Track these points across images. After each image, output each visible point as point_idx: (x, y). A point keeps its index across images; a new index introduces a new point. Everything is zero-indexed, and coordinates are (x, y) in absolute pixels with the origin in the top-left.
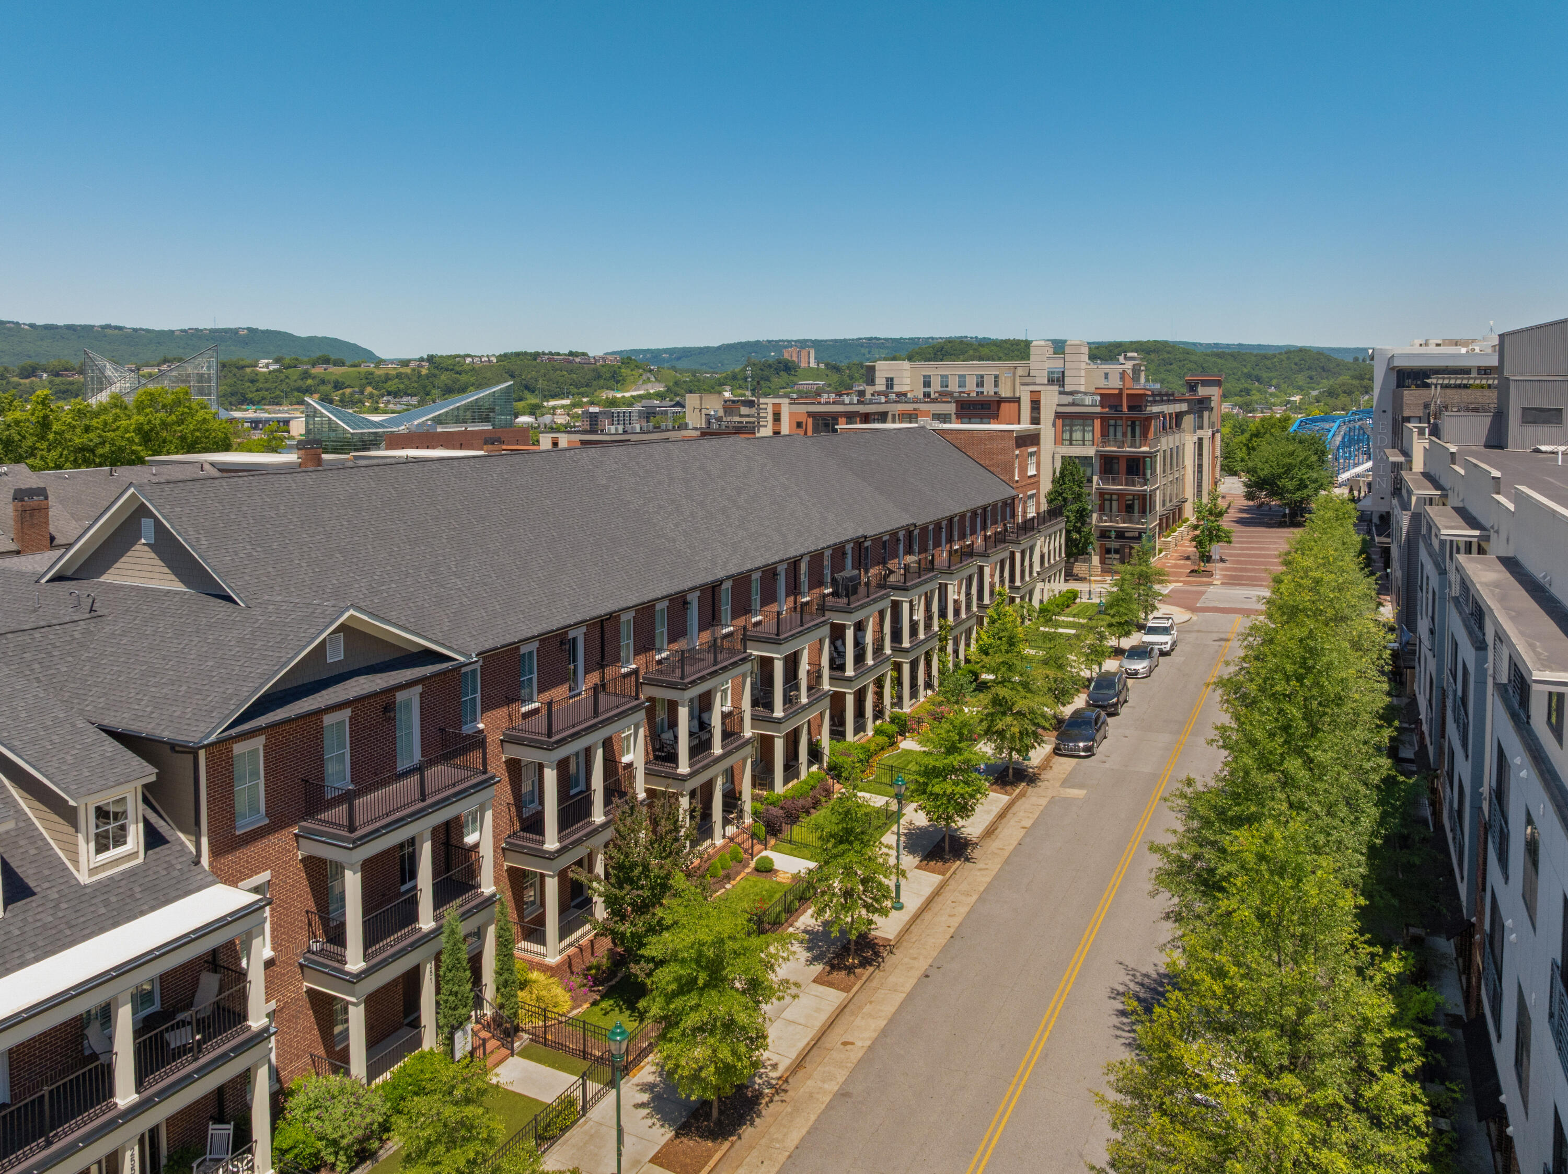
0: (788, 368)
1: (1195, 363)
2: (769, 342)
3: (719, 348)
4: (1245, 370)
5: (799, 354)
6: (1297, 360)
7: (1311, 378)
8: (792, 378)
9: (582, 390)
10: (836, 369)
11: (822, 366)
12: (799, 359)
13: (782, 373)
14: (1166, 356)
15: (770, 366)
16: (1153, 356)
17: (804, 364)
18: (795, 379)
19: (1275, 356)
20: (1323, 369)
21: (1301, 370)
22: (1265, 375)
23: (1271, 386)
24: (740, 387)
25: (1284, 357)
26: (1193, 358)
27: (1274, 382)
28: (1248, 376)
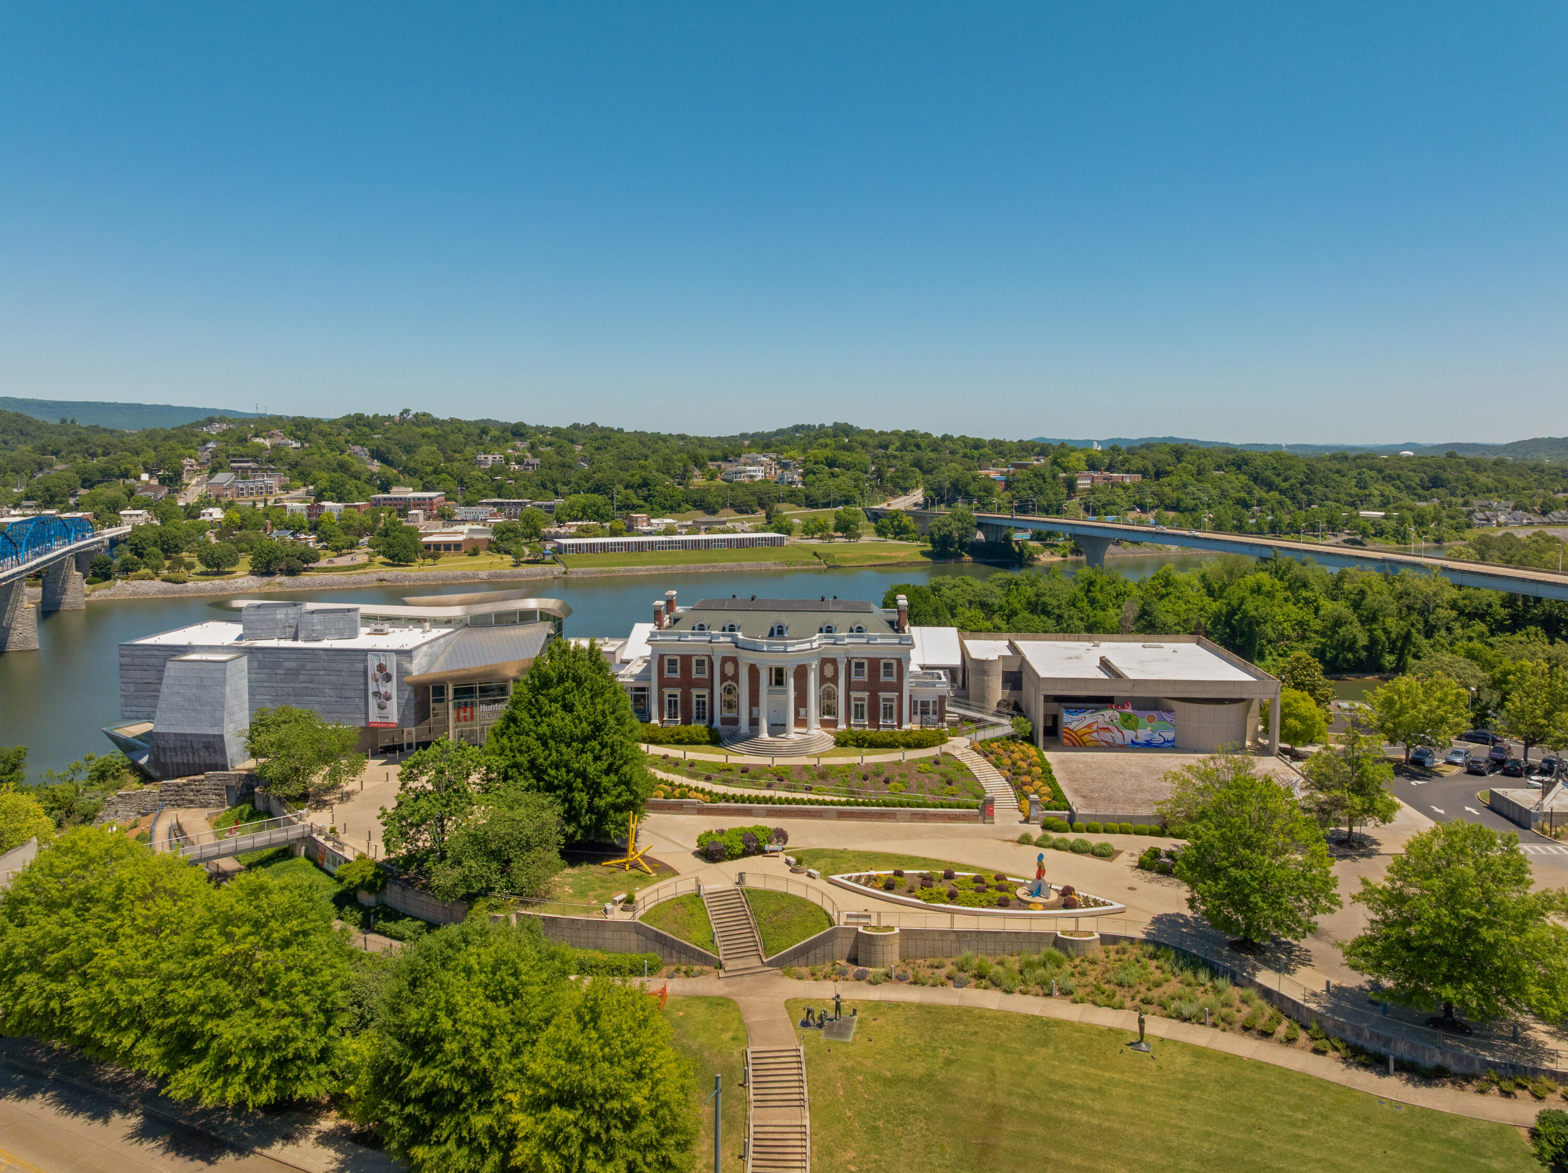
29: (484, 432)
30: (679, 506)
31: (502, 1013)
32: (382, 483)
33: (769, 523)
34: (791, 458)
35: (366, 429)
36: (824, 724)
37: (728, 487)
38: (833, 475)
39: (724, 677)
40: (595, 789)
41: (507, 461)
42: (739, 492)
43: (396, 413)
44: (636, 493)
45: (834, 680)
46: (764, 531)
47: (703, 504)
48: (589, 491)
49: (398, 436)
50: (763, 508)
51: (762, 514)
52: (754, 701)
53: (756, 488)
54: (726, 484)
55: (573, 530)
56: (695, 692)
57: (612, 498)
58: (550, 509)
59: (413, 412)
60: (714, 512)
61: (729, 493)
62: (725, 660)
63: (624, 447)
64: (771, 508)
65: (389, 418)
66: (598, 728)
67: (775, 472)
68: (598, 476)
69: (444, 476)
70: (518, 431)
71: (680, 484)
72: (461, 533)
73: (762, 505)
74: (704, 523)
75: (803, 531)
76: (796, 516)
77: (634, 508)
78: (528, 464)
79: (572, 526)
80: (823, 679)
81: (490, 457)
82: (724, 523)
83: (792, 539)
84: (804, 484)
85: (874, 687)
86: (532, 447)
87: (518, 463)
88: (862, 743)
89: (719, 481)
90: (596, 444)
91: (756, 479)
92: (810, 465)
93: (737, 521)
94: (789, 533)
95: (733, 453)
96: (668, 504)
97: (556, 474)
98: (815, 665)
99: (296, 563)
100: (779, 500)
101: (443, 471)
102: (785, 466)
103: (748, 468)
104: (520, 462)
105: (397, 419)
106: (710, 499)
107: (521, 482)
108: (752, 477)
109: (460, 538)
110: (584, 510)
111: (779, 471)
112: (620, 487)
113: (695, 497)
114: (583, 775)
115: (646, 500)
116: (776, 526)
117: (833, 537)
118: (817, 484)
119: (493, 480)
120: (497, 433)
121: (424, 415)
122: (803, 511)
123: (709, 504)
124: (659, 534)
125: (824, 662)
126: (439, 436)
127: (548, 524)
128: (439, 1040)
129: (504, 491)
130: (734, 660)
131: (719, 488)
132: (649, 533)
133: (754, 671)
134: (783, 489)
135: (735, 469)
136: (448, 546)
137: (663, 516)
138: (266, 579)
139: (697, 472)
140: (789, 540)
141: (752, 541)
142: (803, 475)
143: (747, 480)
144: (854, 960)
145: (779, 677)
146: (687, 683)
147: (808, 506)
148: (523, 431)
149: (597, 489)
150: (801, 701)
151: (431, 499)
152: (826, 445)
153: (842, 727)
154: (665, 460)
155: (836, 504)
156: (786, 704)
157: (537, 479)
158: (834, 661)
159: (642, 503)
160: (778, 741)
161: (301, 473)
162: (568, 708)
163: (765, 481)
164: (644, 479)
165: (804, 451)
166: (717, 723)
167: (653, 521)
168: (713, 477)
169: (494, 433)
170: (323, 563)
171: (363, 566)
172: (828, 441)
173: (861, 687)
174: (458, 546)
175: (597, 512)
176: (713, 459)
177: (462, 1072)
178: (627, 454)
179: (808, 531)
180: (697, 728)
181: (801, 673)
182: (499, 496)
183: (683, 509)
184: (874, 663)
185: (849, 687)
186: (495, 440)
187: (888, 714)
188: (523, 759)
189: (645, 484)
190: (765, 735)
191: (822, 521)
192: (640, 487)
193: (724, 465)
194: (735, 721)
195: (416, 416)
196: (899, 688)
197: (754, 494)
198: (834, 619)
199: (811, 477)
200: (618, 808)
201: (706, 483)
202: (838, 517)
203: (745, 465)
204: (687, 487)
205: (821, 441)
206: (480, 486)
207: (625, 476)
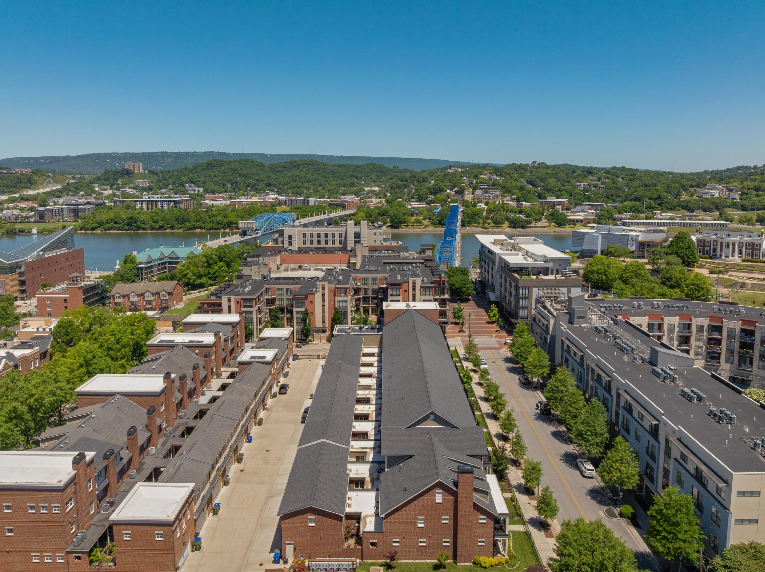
0: (128, 173)
1: (329, 170)
2: (106, 154)
3: (76, 157)
4: (351, 173)
5: (134, 165)
6: (371, 168)
7: (378, 176)
8: (131, 178)
9: (11, 189)
10: (154, 173)
11: (146, 172)
12: (134, 168)
13: (125, 176)
14: (316, 167)
15: (118, 172)
16: (310, 167)
17: (136, 171)
18: (132, 179)
19: (362, 166)
20: (382, 172)
21: (373, 173)
22: (359, 175)
23: (362, 180)
24: (103, 184)
25: (366, 166)
26: (328, 168)
27: (363, 178)
28: (352, 176)
29: (574, 172)
30: (675, 208)
31: (682, 276)
32: (538, 195)
33: (721, 217)
34: (734, 186)
35: (523, 171)
36: (739, 257)
37: (700, 200)
38: (758, 195)
39: (714, 245)
40: (688, 258)
41: (590, 185)
42: (706, 202)
43: (530, 163)
44: (654, 201)
45: (742, 247)
46: (718, 220)
47: (687, 207)
48: (631, 200)
49: (537, 174)
50: (718, 210)
51: (718, 213)
52: (721, 251)
53: (715, 201)
54: (699, 198)
55: (628, 217)
56: (706, 248)
57: (643, 204)
58: (615, 207)
59: (537, 162)
60: (693, 211)
61: (701, 203)
62: (714, 241)
63: (644, 179)
64: (723, 210)
65: (527, 165)
66: (689, 247)
67: (725, 194)
68: (636, 194)
69: (563, 192)
70: (590, 171)
71: (675, 198)
72: (581, 216)
73: (717, 209)
74: (688, 216)
75: (739, 222)
76: (735, 215)
77: (653, 208)
78: (599, 187)
79: (628, 215)
80: (739, 247)
81: (582, 184)
82: (698, 216)
83: (732, 225)
84: (741, 199)
85: (753, 249)
86: (599, 180)
87: (594, 187)
88: (748, 261)
89: (695, 197)
90: (629, 178)
91: (715, 197)
92: (745, 190)
93: (704, 215)
94: (731, 221)
95: (702, 183)
96: (670, 207)
97: (613, 192)
98: (737, 243)
99: (525, 224)
100: (727, 206)
101: (563, 190)
102: (731, 190)
103: (711, 191)
104: (595, 186)
105: (530, 165)
106: (691, 205)
107: (598, 195)
108: (712, 195)
109: (582, 218)
110: (631, 208)
111: (727, 193)
112: (647, 199)
113: (683, 204)
114: (686, 255)
115: (659, 205)
116: (725, 219)
117: (755, 225)
118: (748, 199)
119: (585, 195)
120: (580, 173)
121: (543, 163)
122: (740, 212)
123: (690, 208)
124: (667, 219)
125: (740, 243)
126: (554, 174)
127: (616, 214)
128: (672, 279)
129: (590, 199)
130: (717, 241)
131: (695, 200)
132: (662, 219)
133: (722, 243)
134: (729, 202)
135: (704, 192)
136: (577, 221)
137: (667, 212)
138: (514, 229)
139: (684, 193)
140: (731, 225)
141: (712, 224)
142: (741, 195)
143: (710, 197)
144: (741, 287)
145: (728, 246)
146: (704, 246)
147: (743, 210)
148: (592, 171)
149: (636, 199)
150: (733, 251)
151: (563, 202)
152: (756, 179)
153: (744, 258)
154: (668, 187)
155: (758, 209)
156: (729, 252)
157: (605, 194)
158: (742, 243)
159: (657, 206)
160: (727, 259)
161: (507, 191)
162: (683, 243)
163: (719, 198)
164: (659, 196)
165: (742, 182)
166: (711, 255)
167: (663, 214)
168: (692, 195)
169: (579, 172)
170: (533, 225)
171: (548, 226)
172: (757, 177)
173: (749, 249)
174: (581, 221)
175: (637, 210)
176: (692, 186)
177: (676, 283)
178: (646, 183)
179: (741, 221)
180: (706, 256)
181: (734, 244)
182: (589, 201)
183: (677, 209)
184: (753, 244)
185: (746, 249)
186: (579, 176)
187: (756, 256)
188: (674, 252)
189: (659, 197)
190: (723, 257)
191: (749, 217)
192: (656, 199)
193: (697, 189)
194: (716, 255)
195: (539, 164)
196: (759, 250)
197: (713, 203)
198: (743, 234)
199: (745, 196)
200: (693, 262)
201: (689, 198)
202: (758, 216)
203: (709, 189)
204: (679, 199)
205: (753, 177)
206: (580, 197)
207: (650, 194)
